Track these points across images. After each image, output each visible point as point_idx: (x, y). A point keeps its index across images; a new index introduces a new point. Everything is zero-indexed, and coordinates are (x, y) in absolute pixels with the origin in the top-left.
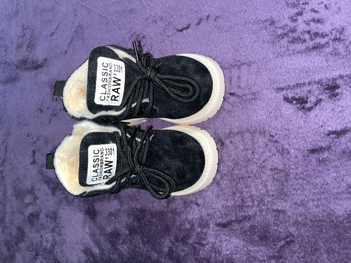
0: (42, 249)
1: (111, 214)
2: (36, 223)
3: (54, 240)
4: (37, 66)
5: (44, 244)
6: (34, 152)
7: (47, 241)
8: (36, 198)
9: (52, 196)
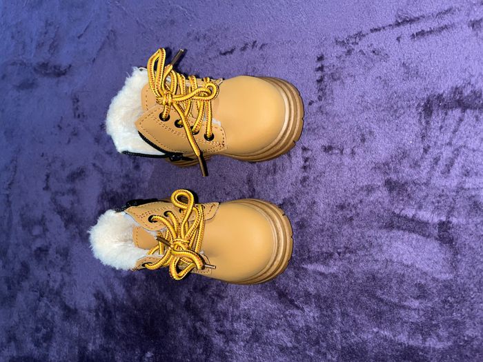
0: (48, 289)
2: (44, 259)
3: (63, 280)
4: (59, 73)
5: (51, 284)
6: (48, 176)
7: (55, 281)
8: (45, 230)
9: (65, 229)
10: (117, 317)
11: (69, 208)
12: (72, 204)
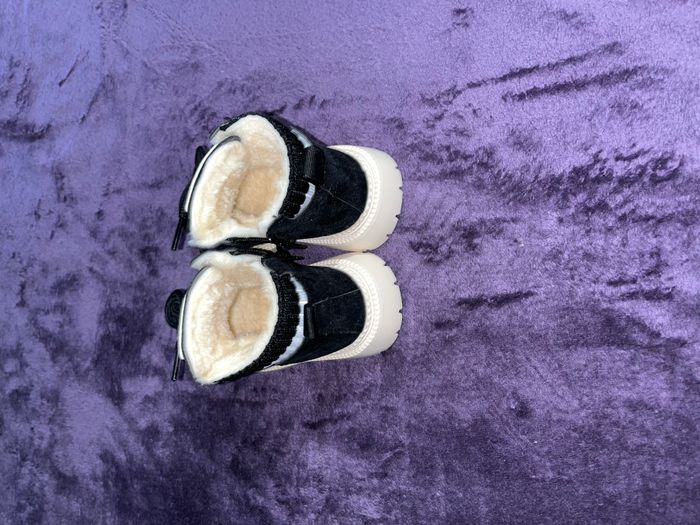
0: (32, 450)
1: (147, 399)
2: (24, 407)
3: (53, 436)
4: (33, 136)
5: (37, 442)
6: (23, 287)
7: (41, 438)
8: (23, 365)
9: (51, 363)
10: (135, 486)
11: (56, 332)
12: (61, 326)
